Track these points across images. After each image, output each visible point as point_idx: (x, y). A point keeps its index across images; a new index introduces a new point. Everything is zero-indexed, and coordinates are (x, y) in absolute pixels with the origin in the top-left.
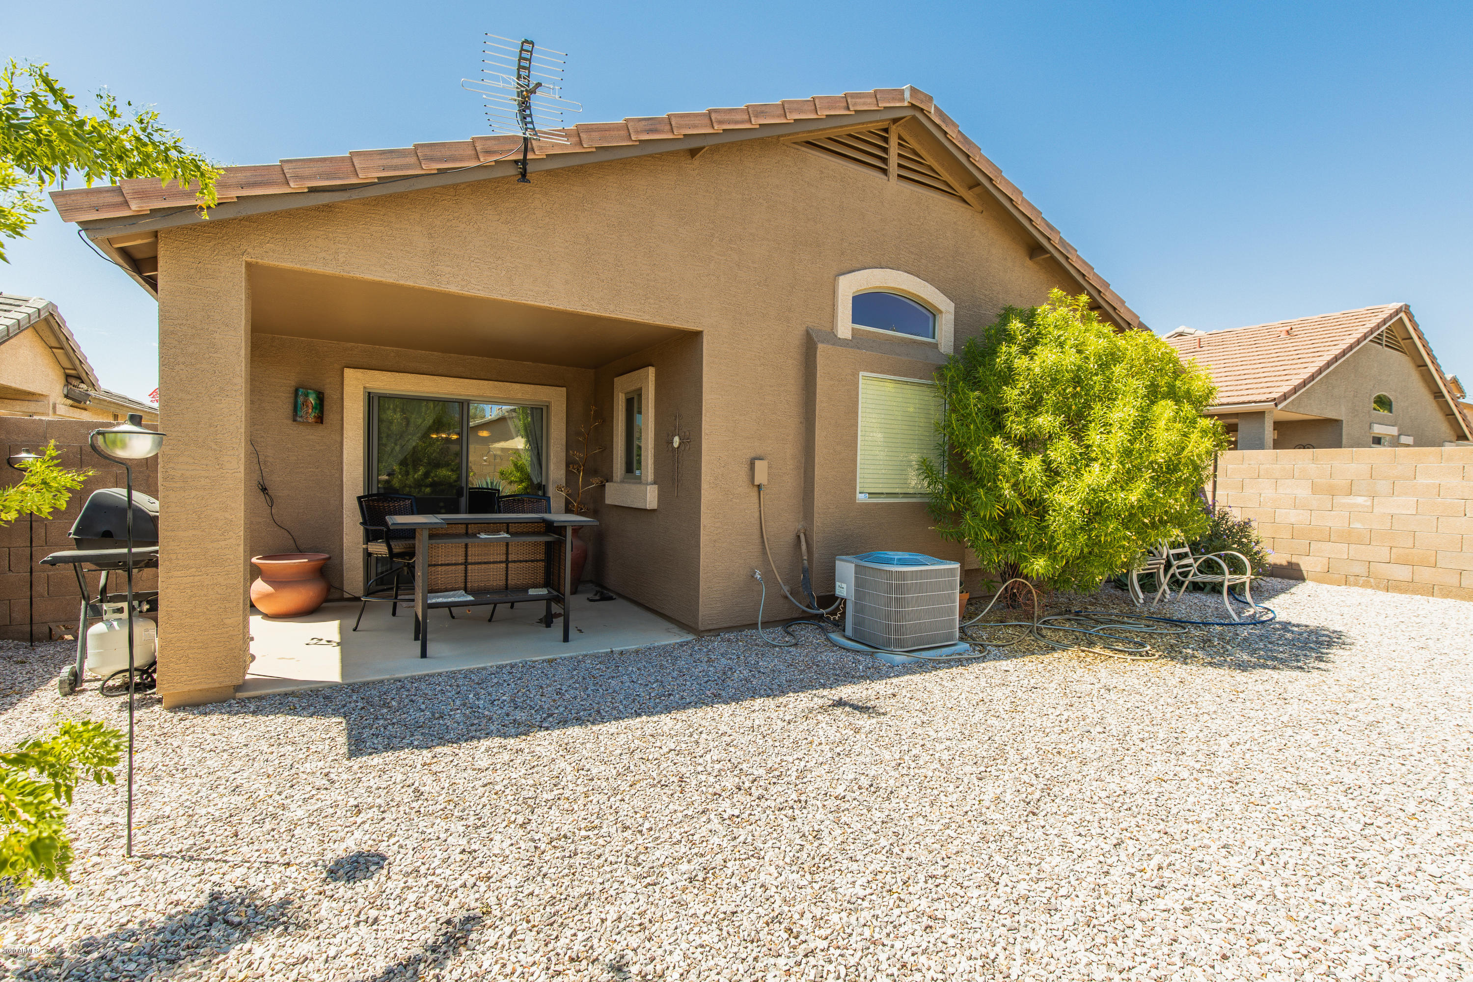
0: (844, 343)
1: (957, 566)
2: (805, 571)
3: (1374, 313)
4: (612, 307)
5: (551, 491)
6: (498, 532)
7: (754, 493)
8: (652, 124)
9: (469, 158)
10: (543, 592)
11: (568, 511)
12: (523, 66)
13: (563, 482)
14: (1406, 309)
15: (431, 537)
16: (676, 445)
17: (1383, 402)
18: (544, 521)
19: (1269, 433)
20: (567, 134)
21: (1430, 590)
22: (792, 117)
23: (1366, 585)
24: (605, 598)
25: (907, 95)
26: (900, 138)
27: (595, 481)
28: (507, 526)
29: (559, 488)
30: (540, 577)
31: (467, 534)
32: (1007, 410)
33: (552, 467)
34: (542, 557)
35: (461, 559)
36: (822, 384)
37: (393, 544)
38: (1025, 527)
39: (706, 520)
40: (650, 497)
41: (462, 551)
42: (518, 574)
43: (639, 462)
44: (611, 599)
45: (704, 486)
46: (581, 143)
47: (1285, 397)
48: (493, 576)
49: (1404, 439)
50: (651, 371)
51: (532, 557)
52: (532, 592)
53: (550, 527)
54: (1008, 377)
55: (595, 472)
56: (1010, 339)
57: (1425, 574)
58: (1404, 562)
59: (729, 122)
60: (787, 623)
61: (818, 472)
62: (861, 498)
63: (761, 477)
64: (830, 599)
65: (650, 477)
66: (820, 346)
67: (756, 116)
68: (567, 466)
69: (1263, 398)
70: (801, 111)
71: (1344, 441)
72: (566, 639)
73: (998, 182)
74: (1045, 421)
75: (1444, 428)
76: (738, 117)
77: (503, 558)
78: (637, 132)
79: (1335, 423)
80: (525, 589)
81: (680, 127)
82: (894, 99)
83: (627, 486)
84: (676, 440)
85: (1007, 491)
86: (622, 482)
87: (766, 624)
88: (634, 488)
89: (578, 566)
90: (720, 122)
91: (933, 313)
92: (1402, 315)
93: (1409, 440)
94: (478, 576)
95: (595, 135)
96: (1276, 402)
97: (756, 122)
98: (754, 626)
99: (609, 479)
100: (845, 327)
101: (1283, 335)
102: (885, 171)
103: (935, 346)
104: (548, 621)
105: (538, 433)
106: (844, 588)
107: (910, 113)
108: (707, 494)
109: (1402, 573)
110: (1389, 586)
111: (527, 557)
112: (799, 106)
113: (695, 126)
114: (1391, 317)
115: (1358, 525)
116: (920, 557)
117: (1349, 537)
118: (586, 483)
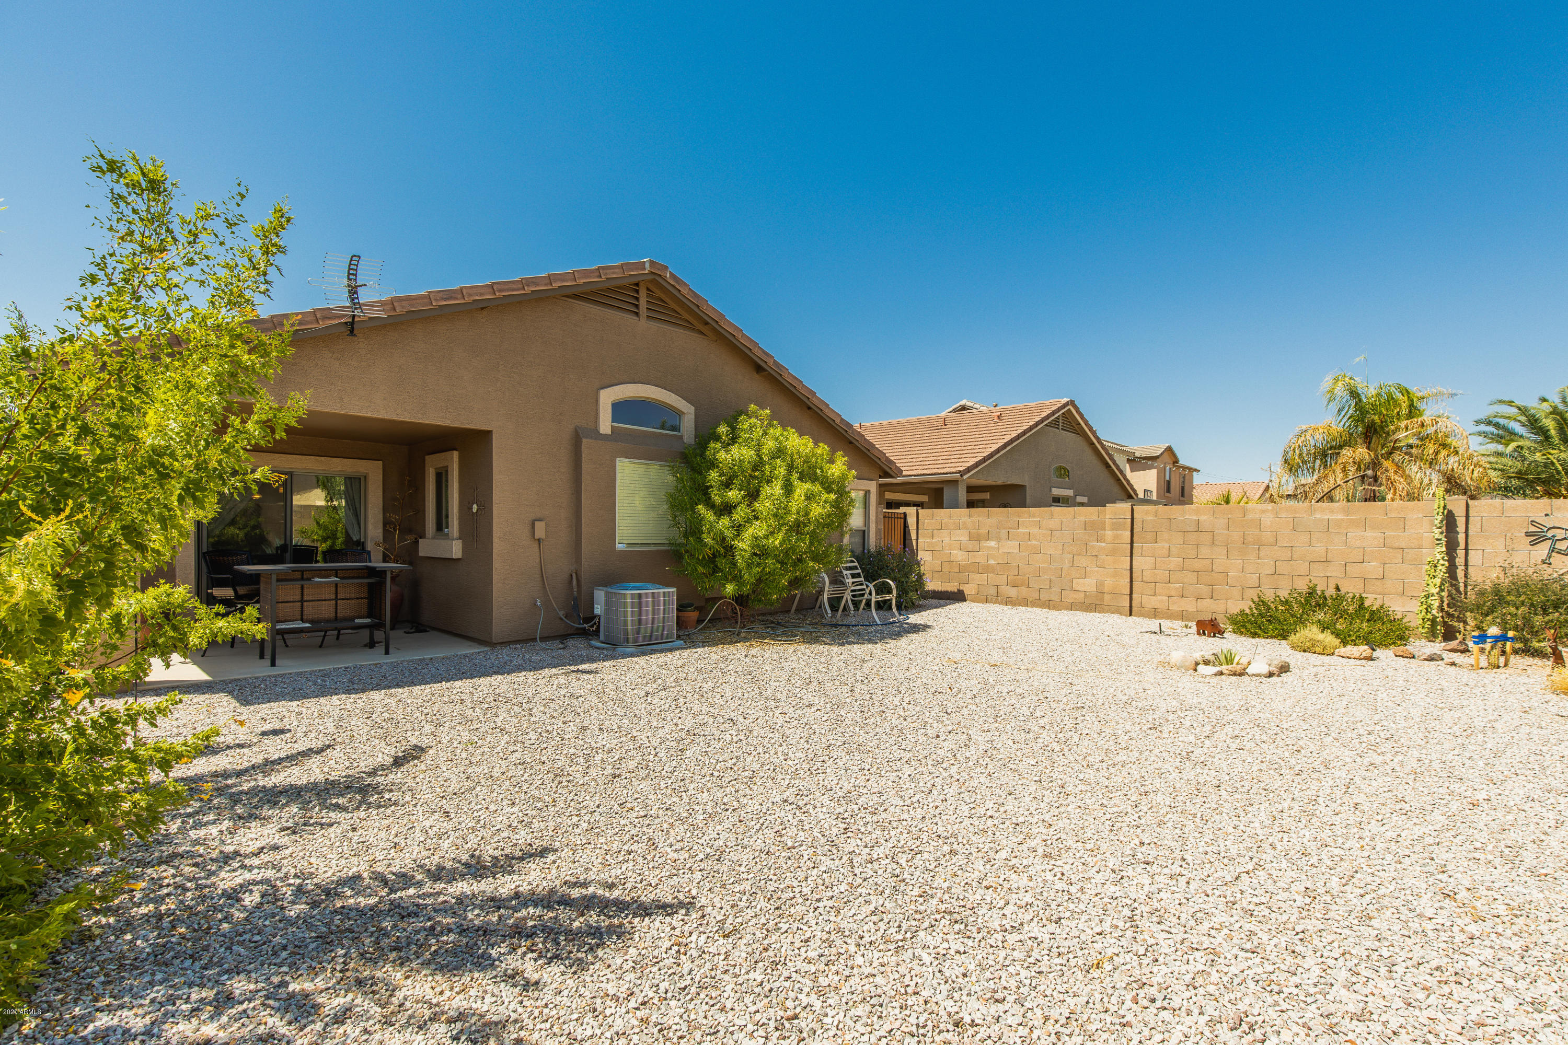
0: (605, 437)
1: (674, 590)
2: (575, 600)
3: (1047, 407)
4: (420, 416)
5: (370, 546)
6: (328, 577)
7: (536, 545)
8: (449, 294)
9: (312, 322)
10: (367, 620)
11: (385, 560)
12: (352, 273)
13: (381, 539)
14: (1072, 403)
15: (278, 580)
16: (475, 510)
17: (1063, 472)
18: (368, 567)
19: (963, 495)
20: (383, 303)
21: (1026, 603)
22: (556, 285)
23: (996, 602)
24: (418, 631)
25: (647, 265)
26: (648, 289)
27: (410, 539)
28: (336, 572)
29: (378, 544)
30: (364, 611)
31: (302, 579)
32: (711, 486)
33: (370, 526)
34: (366, 595)
35: (298, 598)
36: (585, 466)
37: (238, 588)
38: (722, 563)
39: (497, 564)
40: (456, 549)
41: (298, 592)
42: (345, 609)
43: (447, 523)
44: (425, 631)
45: (496, 540)
46: (394, 309)
47: (969, 470)
48: (326, 610)
49: (1079, 499)
50: (456, 454)
51: (357, 596)
52: (357, 621)
53: (372, 572)
54: (713, 464)
55: (410, 531)
56: (717, 438)
57: (1024, 592)
58: (1014, 585)
59: (508, 290)
60: (563, 637)
61: (585, 529)
62: (619, 547)
63: (540, 531)
64: (590, 617)
65: (456, 533)
66: (584, 440)
67: (528, 285)
68: (385, 525)
69: (954, 470)
70: (563, 280)
71: (1028, 501)
72: (387, 652)
73: (722, 324)
74: (733, 495)
75: (1116, 489)
76: (514, 286)
77: (333, 596)
78: (437, 300)
79: (1022, 487)
80: (352, 619)
81: (469, 295)
82: (637, 269)
83: (436, 541)
84: (475, 506)
85: (708, 540)
86: (433, 538)
87: (544, 639)
88: (443, 543)
89: (396, 607)
90: (500, 291)
91: (679, 414)
92: (1070, 407)
93: (1084, 499)
94: (311, 610)
95: (404, 303)
96: (962, 473)
97: (528, 290)
98: (534, 640)
99: (422, 536)
100: (606, 425)
101: (996, 420)
102: (637, 314)
103: (681, 437)
104: (372, 644)
105: (357, 500)
106: (598, 609)
107: (652, 277)
108: (498, 545)
109: (1012, 592)
110: (1009, 602)
111: (353, 596)
112: (562, 277)
113: (481, 294)
114: (1059, 409)
115: (991, 561)
116: (648, 585)
117: (988, 569)
118: (401, 539)
